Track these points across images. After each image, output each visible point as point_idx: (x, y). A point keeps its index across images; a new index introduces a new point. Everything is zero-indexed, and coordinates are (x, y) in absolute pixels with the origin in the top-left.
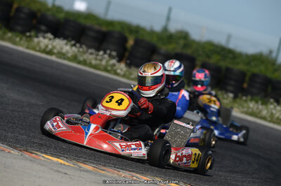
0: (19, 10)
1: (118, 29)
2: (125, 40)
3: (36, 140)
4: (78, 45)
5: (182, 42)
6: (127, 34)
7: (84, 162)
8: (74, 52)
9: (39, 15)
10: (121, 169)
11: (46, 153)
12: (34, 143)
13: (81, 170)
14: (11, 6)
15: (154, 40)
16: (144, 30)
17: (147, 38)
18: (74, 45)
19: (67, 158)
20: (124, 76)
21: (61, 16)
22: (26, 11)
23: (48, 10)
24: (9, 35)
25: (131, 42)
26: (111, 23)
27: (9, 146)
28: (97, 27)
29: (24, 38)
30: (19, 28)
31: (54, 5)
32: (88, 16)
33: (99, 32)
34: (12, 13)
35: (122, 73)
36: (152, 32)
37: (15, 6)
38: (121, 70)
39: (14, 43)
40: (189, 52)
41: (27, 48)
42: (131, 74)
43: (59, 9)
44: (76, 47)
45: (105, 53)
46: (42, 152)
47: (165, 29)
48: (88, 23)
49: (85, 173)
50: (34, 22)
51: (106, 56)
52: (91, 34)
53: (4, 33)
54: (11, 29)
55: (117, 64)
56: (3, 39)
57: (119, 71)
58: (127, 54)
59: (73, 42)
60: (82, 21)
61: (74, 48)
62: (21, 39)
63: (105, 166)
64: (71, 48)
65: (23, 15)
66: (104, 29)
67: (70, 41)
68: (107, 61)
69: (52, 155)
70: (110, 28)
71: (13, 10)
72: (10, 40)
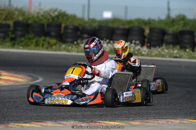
0: (66, 28)
1: (136, 24)
2: (143, 31)
3: (97, 113)
4: (111, 42)
5: (182, 22)
6: (144, 27)
7: (133, 120)
8: (110, 47)
9: (80, 28)
10: (159, 119)
11: (106, 120)
12: (96, 115)
13: (131, 126)
14: (59, 26)
15: (163, 26)
16: (154, 20)
17: (158, 26)
18: (109, 42)
19: (120, 120)
20: (147, 55)
21: (96, 25)
22: (71, 27)
23: (86, 23)
24: (64, 46)
25: (147, 31)
26: (131, 22)
27: (80, 121)
28: (122, 27)
29: (74, 46)
30: (69, 40)
31: (89, 19)
32: (114, 20)
33: (124, 29)
34: (62, 31)
35: (146, 53)
36: (160, 21)
37: (63, 26)
38: (145, 51)
39: (68, 51)
40: (188, 28)
41: (78, 52)
42: (152, 53)
43: (94, 21)
44: (111, 43)
45: (131, 43)
46: (103, 120)
47: (168, 17)
48: (115, 25)
49: (135, 128)
50: (79, 33)
51: (133, 45)
52: (119, 32)
53: (60, 46)
54: (64, 42)
55: (141, 49)
56: (60, 50)
57: (143, 53)
58: (146, 40)
59: (108, 41)
60: (111, 25)
61: (109, 45)
62: (72, 47)
63: (147, 119)
64: (107, 45)
65: (70, 31)
66: (127, 27)
67: (106, 40)
68: (134, 48)
69: (110, 120)
70: (131, 25)
71: (62, 29)
72: (65, 50)
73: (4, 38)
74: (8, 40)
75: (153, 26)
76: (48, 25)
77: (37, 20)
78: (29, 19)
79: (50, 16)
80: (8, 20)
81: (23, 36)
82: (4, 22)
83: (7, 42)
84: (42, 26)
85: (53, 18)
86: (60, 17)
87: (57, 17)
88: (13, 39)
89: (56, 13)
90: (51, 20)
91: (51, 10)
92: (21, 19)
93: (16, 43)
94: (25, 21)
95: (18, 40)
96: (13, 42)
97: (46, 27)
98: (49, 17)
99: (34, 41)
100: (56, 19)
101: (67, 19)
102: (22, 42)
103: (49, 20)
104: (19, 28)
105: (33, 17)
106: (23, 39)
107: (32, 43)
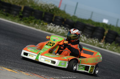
0: (56, 18)
1: (101, 26)
2: (104, 31)
6: (105, 29)
9: (65, 20)
14: (52, 16)
16: (113, 26)
17: (115, 30)
21: (76, 20)
22: (60, 18)
25: (106, 32)
28: (91, 25)
33: (92, 27)
37: (54, 16)
48: (87, 23)
50: (63, 23)
52: (89, 28)
58: (104, 37)
65: (58, 20)
66: (95, 26)
70: (98, 26)
71: (54, 18)
73: (16, 15)
74: (18, 16)
75: (111, 29)
76: (46, 13)
77: (39, 8)
78: (35, 7)
79: (49, 8)
80: (22, 4)
81: (28, 16)
82: (18, 5)
83: (17, 17)
84: (42, 13)
85: (50, 10)
86: (55, 10)
87: (53, 10)
88: (21, 17)
89: (53, 7)
90: (48, 11)
91: (50, 4)
92: (30, 5)
93: (23, 19)
94: (32, 8)
95: (24, 18)
96: (21, 18)
97: (44, 14)
98: (47, 9)
99: (34, 21)
100: (52, 11)
101: (59, 12)
102: (26, 19)
103: (47, 10)
104: (27, 11)
105: (38, 6)
106: (27, 18)
107: (32, 22)
